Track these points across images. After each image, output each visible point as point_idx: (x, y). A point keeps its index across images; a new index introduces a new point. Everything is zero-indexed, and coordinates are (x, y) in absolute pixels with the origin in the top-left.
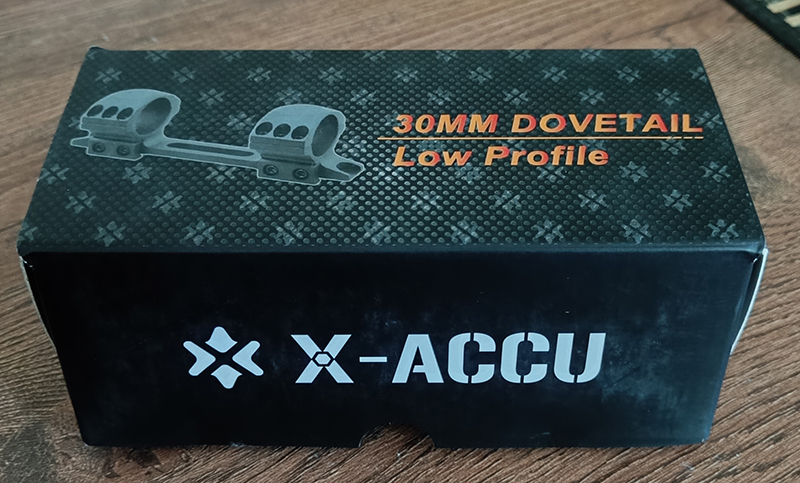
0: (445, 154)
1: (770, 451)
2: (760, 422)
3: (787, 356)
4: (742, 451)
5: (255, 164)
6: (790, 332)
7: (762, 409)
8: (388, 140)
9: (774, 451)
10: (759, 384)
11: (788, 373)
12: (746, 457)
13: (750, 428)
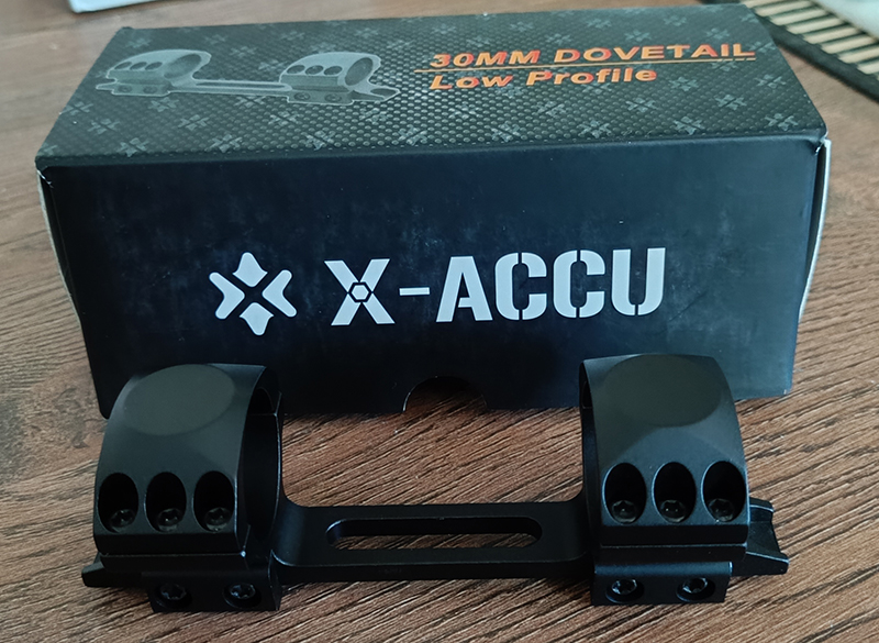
0: (485, 79)
1: (821, 433)
2: (810, 407)
3: (846, 349)
4: (788, 433)
5: (286, 93)
6: (849, 328)
7: (813, 396)
8: (425, 72)
9: (826, 433)
10: (812, 373)
11: (846, 364)
12: (792, 439)
13: (798, 412)
